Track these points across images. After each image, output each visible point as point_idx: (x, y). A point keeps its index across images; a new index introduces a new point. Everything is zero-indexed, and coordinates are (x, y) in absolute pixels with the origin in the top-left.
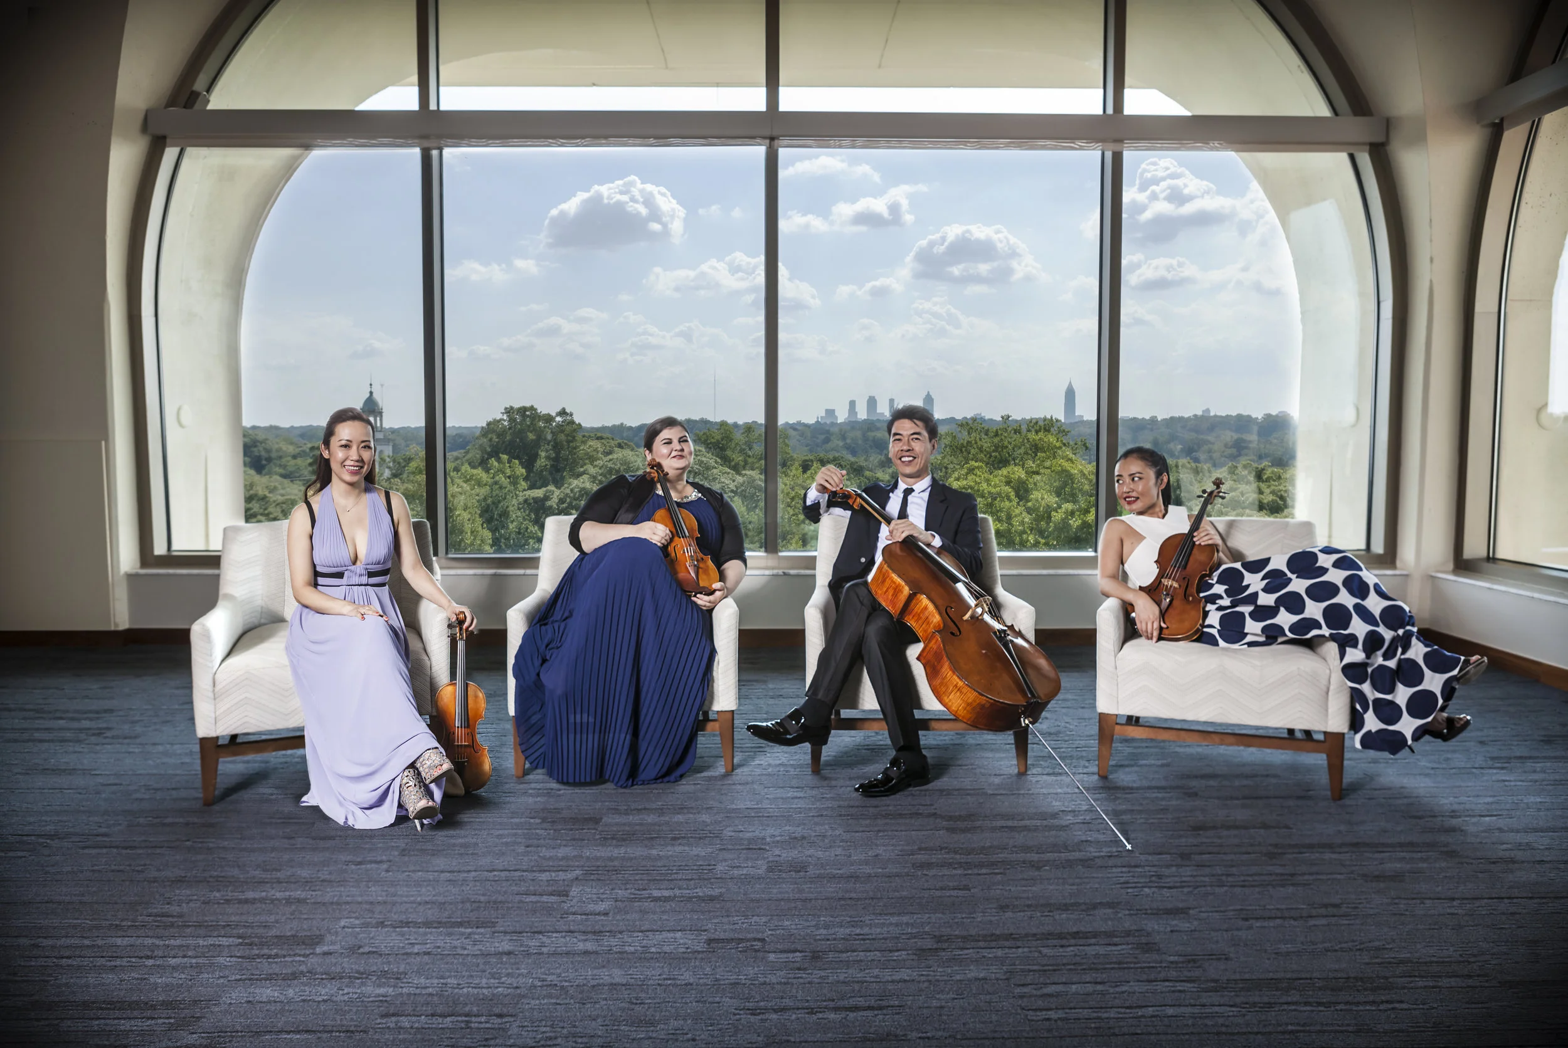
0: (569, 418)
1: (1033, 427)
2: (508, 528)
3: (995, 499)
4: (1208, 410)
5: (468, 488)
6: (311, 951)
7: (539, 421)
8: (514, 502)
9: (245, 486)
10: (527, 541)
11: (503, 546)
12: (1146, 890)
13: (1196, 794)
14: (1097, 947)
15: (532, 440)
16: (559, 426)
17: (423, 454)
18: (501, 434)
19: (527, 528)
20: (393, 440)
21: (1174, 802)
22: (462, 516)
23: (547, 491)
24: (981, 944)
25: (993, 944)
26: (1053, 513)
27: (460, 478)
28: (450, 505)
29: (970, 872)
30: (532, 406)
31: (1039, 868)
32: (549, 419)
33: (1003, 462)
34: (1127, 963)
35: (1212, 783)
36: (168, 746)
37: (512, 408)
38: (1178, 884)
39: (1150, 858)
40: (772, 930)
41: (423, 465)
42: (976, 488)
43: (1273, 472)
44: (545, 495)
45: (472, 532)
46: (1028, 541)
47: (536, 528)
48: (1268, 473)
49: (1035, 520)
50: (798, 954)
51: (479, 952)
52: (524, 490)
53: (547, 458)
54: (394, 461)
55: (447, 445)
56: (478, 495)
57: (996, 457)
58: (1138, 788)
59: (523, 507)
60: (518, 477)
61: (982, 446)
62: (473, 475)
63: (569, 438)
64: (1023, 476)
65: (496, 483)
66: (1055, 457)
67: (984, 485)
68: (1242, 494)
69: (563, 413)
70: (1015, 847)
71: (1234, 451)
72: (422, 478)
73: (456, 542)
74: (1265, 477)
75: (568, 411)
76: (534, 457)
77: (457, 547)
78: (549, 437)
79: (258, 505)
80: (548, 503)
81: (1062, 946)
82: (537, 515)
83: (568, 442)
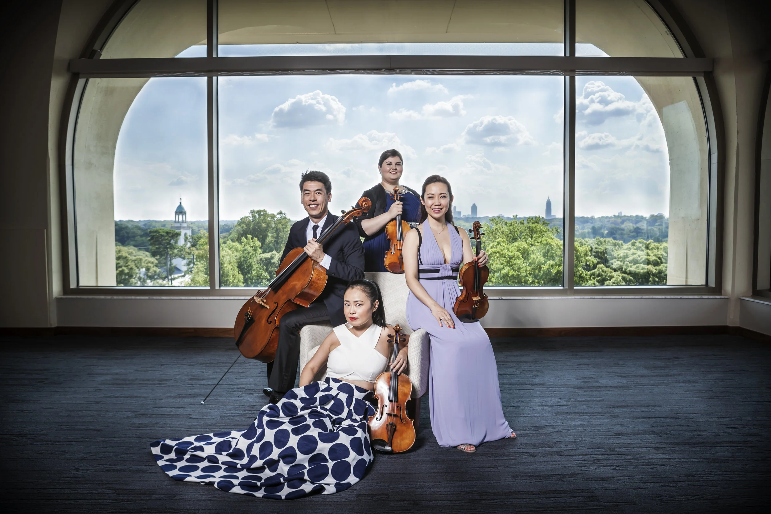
0: (283, 216)
1: (530, 221)
2: (252, 274)
3: (511, 258)
4: (621, 213)
5: (231, 253)
6: (150, 498)
7: (268, 217)
8: (255, 260)
9: (116, 251)
10: (262, 280)
11: (250, 283)
12: (591, 467)
13: (618, 416)
14: (566, 498)
15: (264, 227)
16: (278, 220)
17: (207, 235)
18: (248, 224)
19: (262, 274)
20: (192, 227)
21: (606, 421)
22: (227, 267)
23: (272, 254)
24: (503, 497)
25: (510, 497)
26: (542, 266)
27: (226, 247)
28: (221, 262)
29: (497, 458)
30: (264, 210)
31: (534, 456)
32: (273, 216)
33: (515, 239)
34: (581, 507)
35: (625, 410)
36: (77, 388)
37: (254, 211)
38: (608, 465)
39: (593, 450)
40: (392, 489)
41: (207, 240)
42: (501, 253)
43: (654, 245)
44: (271, 256)
45: (233, 276)
46: (528, 280)
47: (267, 273)
48: (652, 246)
49: (533, 269)
50: (406, 502)
51: (236, 500)
52: (260, 254)
53: (272, 237)
54: (192, 238)
55: (220, 230)
56: (236, 256)
57: (511, 237)
58: (587, 413)
59: (260, 263)
60: (257, 247)
61: (503, 231)
62: (233, 246)
63: (284, 226)
64: (526, 246)
65: (245, 250)
66: (543, 237)
67: (506, 251)
68: (639, 256)
69: (281, 213)
70: (522, 445)
71: (634, 234)
72: (207, 247)
73: (225, 281)
74: (650, 248)
75: (283, 212)
76: (265, 236)
77: (225, 283)
78: (273, 226)
79: (122, 261)
80: (273, 261)
81: (547, 498)
82: (267, 266)
83: (283, 228)
